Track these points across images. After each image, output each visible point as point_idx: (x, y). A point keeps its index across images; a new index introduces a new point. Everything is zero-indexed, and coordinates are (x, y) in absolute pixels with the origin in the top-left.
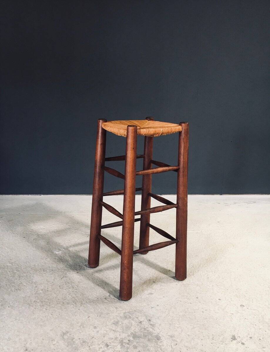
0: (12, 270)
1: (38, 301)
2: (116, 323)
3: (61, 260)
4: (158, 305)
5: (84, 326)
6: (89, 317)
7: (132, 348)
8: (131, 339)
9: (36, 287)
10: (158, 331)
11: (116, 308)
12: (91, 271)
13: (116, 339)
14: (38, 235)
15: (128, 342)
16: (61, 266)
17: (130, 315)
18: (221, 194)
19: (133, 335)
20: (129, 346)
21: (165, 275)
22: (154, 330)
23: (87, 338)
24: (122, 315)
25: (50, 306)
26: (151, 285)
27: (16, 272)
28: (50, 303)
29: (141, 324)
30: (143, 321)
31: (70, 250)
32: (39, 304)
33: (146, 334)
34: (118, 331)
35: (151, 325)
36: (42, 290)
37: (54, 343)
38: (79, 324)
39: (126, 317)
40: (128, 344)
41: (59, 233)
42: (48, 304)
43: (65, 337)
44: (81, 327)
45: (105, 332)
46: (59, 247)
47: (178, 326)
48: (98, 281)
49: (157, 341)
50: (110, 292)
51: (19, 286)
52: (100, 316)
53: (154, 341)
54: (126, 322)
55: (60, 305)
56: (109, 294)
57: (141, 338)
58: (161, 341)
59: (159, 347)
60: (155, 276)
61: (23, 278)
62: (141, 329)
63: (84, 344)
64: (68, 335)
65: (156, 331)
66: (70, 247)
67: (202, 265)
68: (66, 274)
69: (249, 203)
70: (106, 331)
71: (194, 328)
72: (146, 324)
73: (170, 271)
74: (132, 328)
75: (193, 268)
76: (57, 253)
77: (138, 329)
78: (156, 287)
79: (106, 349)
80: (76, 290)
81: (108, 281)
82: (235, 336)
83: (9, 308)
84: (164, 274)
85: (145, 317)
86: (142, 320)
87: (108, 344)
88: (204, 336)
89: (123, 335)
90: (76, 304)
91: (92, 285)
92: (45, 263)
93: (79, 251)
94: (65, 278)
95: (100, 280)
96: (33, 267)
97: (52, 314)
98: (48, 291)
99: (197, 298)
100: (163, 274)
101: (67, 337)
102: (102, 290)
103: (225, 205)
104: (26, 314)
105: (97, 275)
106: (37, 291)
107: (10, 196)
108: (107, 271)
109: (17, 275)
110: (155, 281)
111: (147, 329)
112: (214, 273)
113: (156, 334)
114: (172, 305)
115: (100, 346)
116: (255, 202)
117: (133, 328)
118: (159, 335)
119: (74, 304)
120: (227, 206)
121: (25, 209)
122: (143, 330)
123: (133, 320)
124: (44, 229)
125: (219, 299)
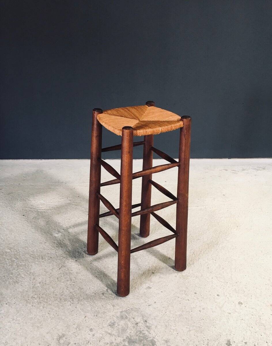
0: (10, 257)
1: (36, 296)
2: (112, 325)
3: (60, 244)
4: (155, 302)
5: (81, 328)
6: (86, 317)
8: (127, 344)
9: (34, 279)
10: (154, 334)
11: (113, 306)
12: (90, 258)
13: (112, 343)
14: (38, 212)
16: (60, 252)
17: (127, 315)
18: (230, 157)
19: (128, 339)
21: (165, 265)
22: (150, 334)
23: (83, 343)
24: (118, 314)
25: (47, 303)
26: (150, 277)
27: (14, 260)
28: (47, 299)
29: (138, 325)
30: (140, 322)
31: (70, 231)
32: (36, 301)
33: (141, 338)
34: (113, 335)
35: (147, 327)
36: (40, 283)
38: (75, 326)
39: (122, 317)
41: (59, 209)
42: (46, 300)
43: (61, 341)
44: (78, 329)
46: (58, 227)
47: (174, 328)
48: (96, 271)
50: (108, 286)
51: (17, 277)
52: (96, 316)
54: (122, 323)
55: (57, 302)
56: (106, 288)
57: (136, 343)
60: (154, 265)
61: (21, 268)
62: (137, 332)
64: (64, 339)
65: (152, 334)
66: (70, 227)
67: (203, 252)
68: (64, 263)
69: (258, 170)
70: (102, 335)
71: (190, 331)
72: (141, 325)
73: (170, 258)
74: (128, 330)
75: (194, 256)
76: (56, 235)
77: (134, 332)
78: (155, 278)
80: (73, 284)
81: (106, 273)
82: (230, 341)
83: (6, 305)
84: (164, 262)
85: (141, 317)
86: (138, 321)
88: (199, 340)
89: (119, 340)
90: (73, 300)
91: (90, 276)
92: (44, 249)
93: (78, 234)
94: (63, 269)
95: (98, 271)
96: (32, 254)
97: (49, 313)
98: (45, 284)
99: (195, 293)
100: (162, 263)
101: (63, 342)
102: (101, 282)
104: (23, 313)
105: (96, 264)
106: (35, 285)
108: (106, 260)
109: (15, 264)
110: (154, 272)
111: (143, 332)
112: (215, 261)
113: (151, 339)
114: (170, 302)
116: (264, 169)
117: (129, 331)
118: (155, 340)
119: (71, 300)
120: (235, 173)
121: (25, 179)
122: (139, 333)
123: (129, 321)
124: (44, 204)
125: (218, 295)
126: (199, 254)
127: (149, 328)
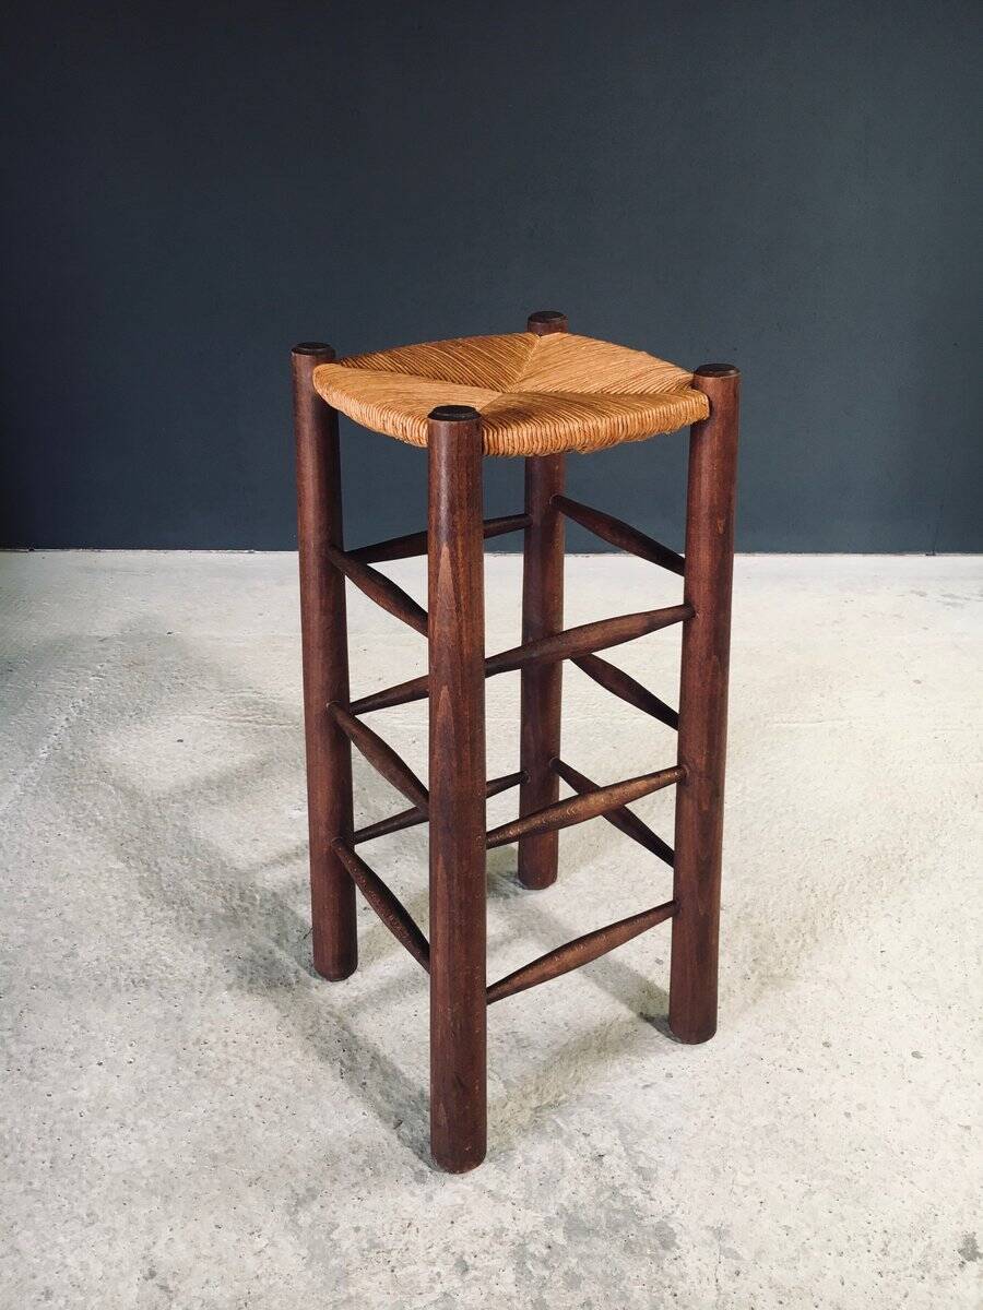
0: (124, 890)
1: (212, 1038)
4: (670, 1075)
5: (381, 1165)
7: (559, 1285)
8: (560, 1238)
10: (667, 1202)
13: (500, 1233)
15: (545, 1251)
18: (932, 550)
19: (565, 1219)
20: (546, 1273)
22: (652, 1199)
23: (387, 1227)
24: (527, 1118)
25: (253, 1064)
28: (254, 1050)
29: (602, 1163)
30: (610, 1153)
32: (212, 1054)
33: (618, 1216)
34: (507, 1198)
35: (640, 1170)
37: (261, 1243)
38: (359, 1159)
40: (545, 1262)
42: (249, 1054)
43: (304, 1218)
44: (368, 1170)
45: (459, 1201)
47: (747, 1181)
49: (661, 1251)
51: (144, 964)
53: (649, 1252)
54: (542, 1152)
55: (292, 1063)
57: (597, 1234)
58: (678, 1253)
59: (667, 1283)
61: (164, 929)
62: (599, 1193)
63: (373, 1254)
64: (315, 1207)
65: (661, 1203)
67: (847, 886)
70: (464, 1198)
71: (810, 1193)
72: (616, 1166)
74: (564, 1183)
75: (813, 900)
77: (588, 1192)
79: (457, 1283)
82: (974, 1241)
83: (100, 1068)
85: (616, 1132)
86: (603, 1146)
87: (466, 1258)
88: (851, 1233)
89: (530, 1220)
96: (205, 879)
97: (258, 1106)
99: (826, 1045)
101: (309, 1220)
103: (948, 600)
104: (160, 1101)
107: (143, 555)
111: (623, 1192)
112: (896, 924)
113: (655, 1220)
115: (436, 1269)
117: (567, 1187)
118: (671, 1226)
120: (954, 605)
121: (190, 615)
122: (607, 1194)
123: (569, 1143)
124: (256, 703)
125: (916, 1055)
126: (835, 895)
127: (645, 1174)
